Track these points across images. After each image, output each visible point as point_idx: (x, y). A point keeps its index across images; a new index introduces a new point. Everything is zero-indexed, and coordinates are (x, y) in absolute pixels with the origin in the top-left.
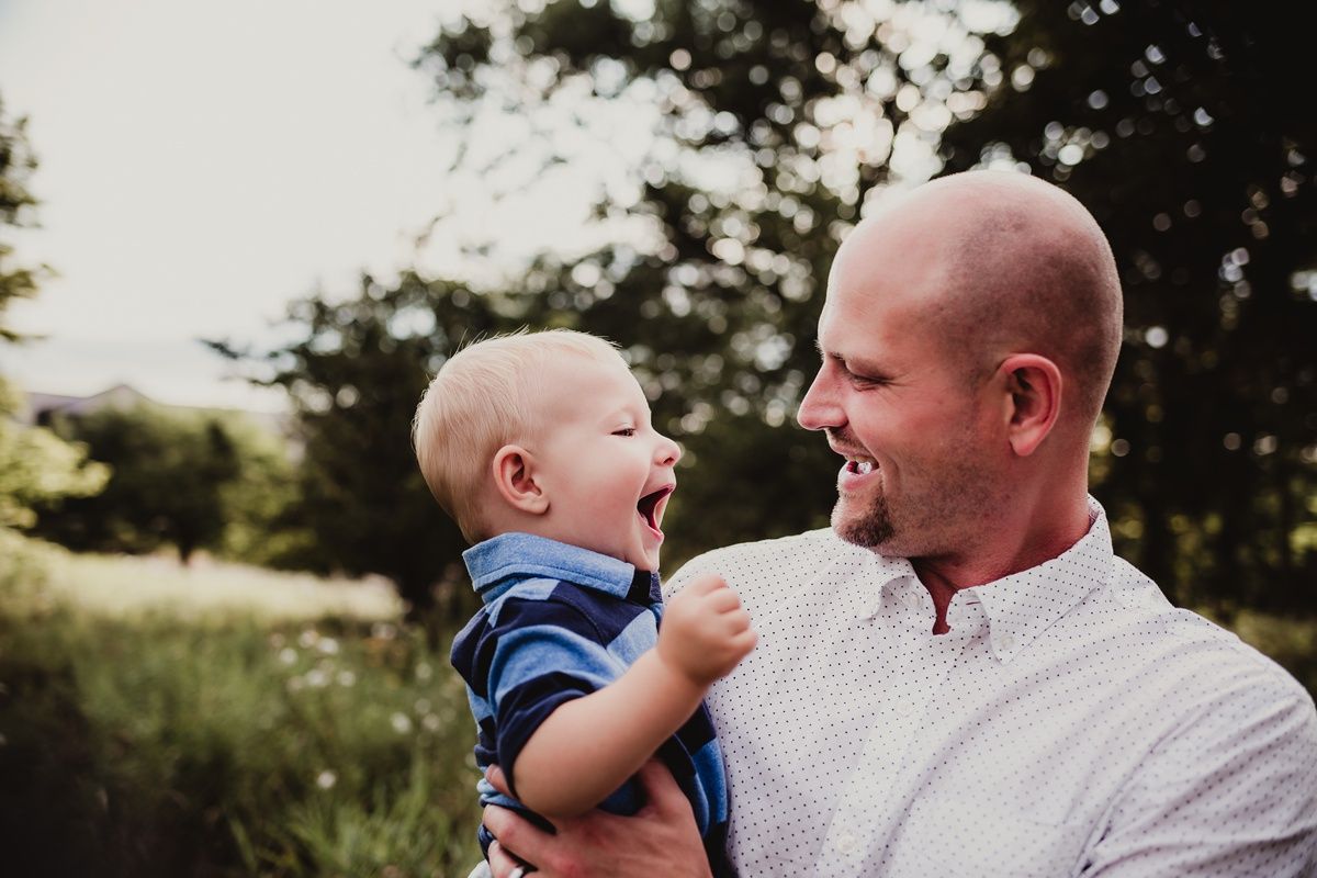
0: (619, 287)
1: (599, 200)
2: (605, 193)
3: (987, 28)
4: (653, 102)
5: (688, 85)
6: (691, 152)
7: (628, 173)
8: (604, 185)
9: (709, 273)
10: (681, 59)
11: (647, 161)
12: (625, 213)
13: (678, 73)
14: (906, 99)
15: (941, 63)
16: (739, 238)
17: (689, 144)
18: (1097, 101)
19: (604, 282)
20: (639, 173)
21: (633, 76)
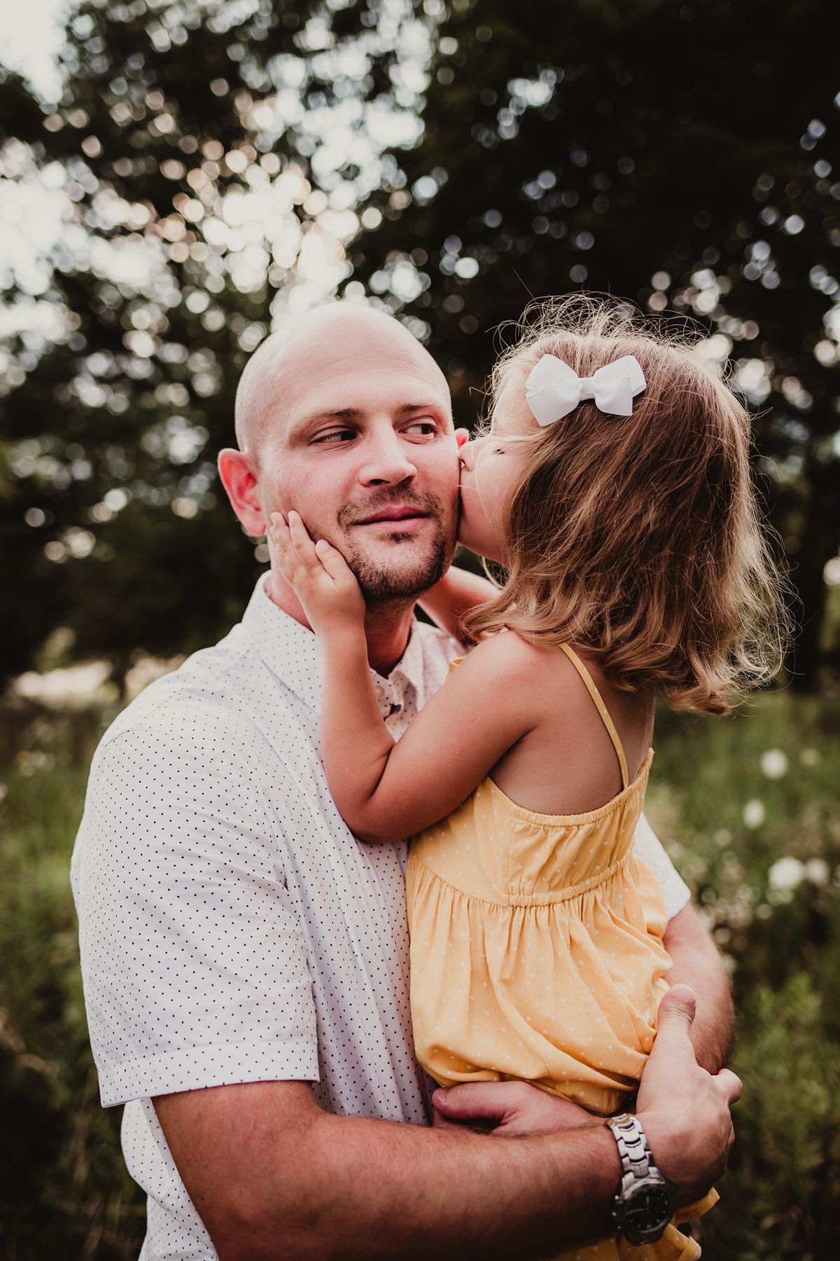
0: (30, 375)
1: (8, 286)
2: (15, 280)
3: (394, 142)
4: (64, 188)
5: (98, 173)
6: (100, 241)
7: (38, 259)
8: (12, 270)
9: (118, 363)
10: (93, 147)
11: (57, 248)
12: (34, 300)
13: (88, 161)
14: (314, 202)
15: (350, 173)
16: (148, 330)
17: (98, 232)
18: (492, 220)
19: (15, 369)
20: (50, 260)
21: (43, 161)
